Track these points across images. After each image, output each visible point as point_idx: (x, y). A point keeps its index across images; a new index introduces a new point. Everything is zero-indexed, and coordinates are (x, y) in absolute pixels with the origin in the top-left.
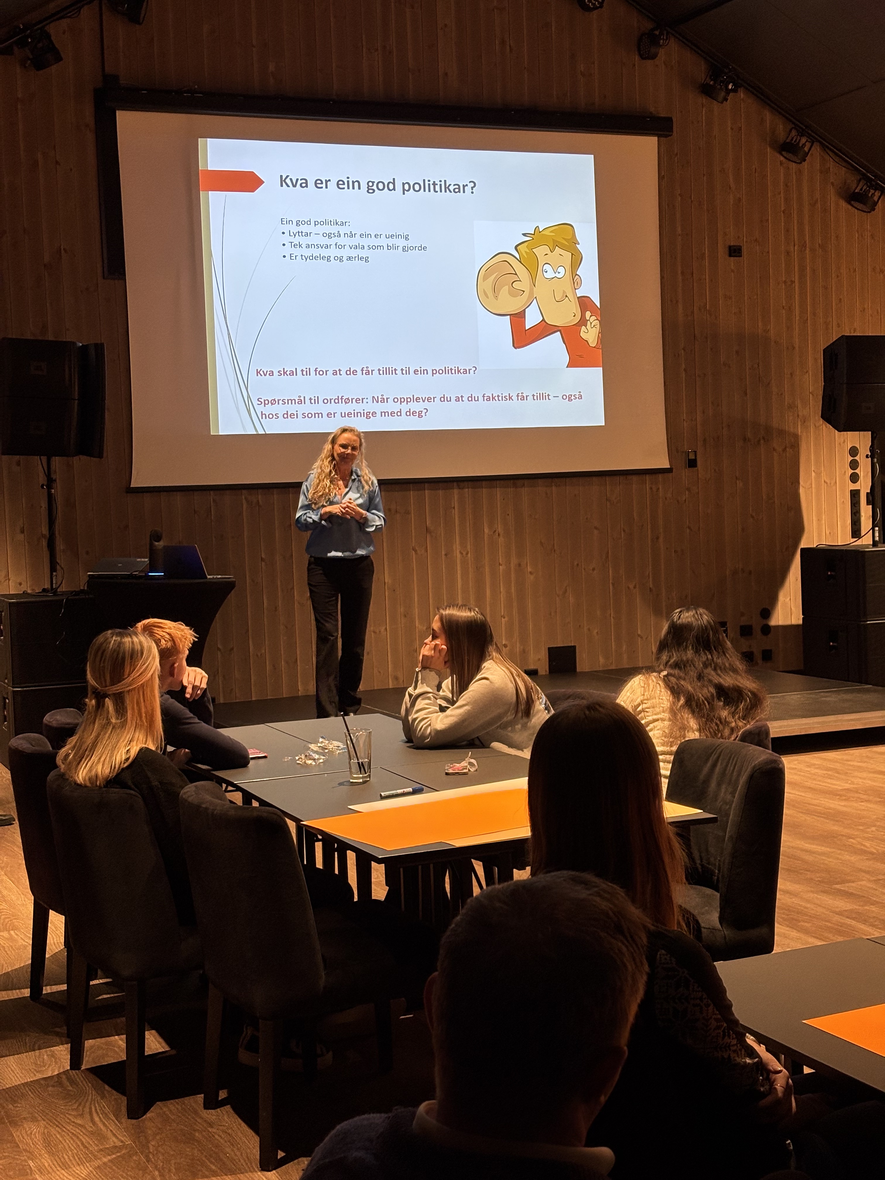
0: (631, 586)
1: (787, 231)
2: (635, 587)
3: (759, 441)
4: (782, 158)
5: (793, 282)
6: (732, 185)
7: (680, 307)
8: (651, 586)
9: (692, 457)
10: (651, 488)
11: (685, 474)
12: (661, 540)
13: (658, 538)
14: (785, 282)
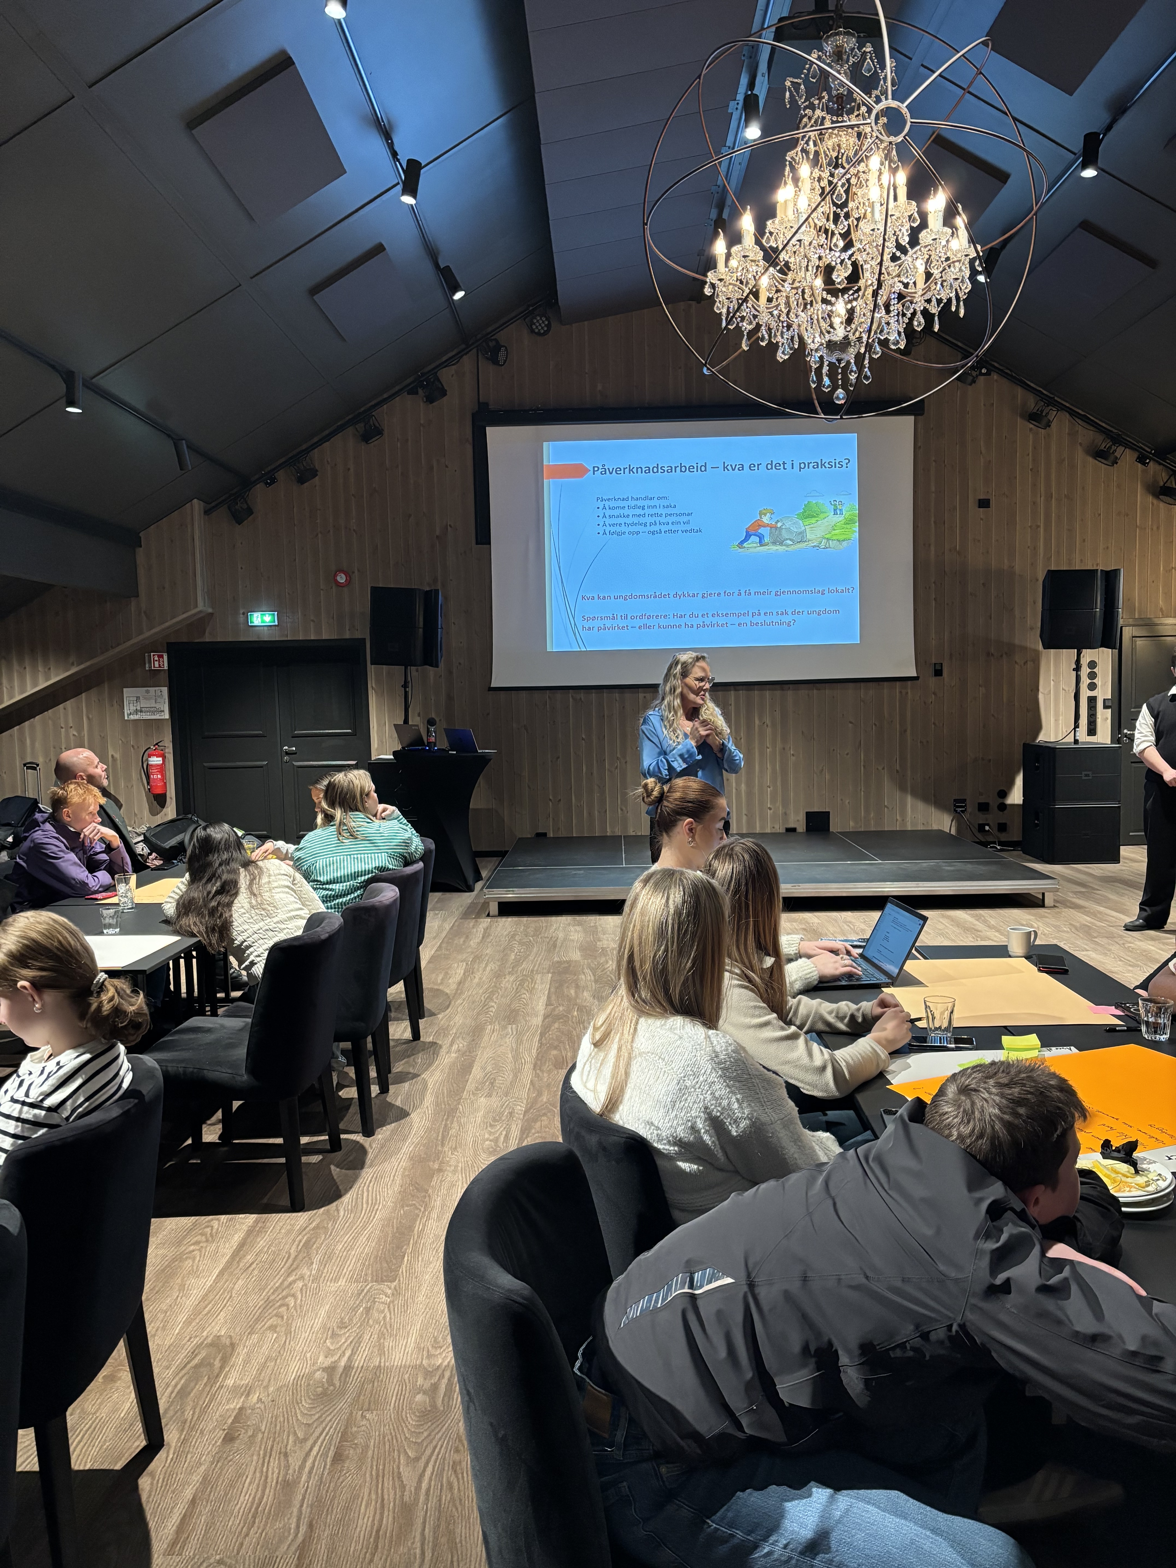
0: (880, 768)
1: (1034, 485)
2: (883, 769)
3: (1002, 656)
4: (1031, 426)
5: (1038, 527)
6: (983, 449)
7: (932, 548)
8: (898, 768)
9: (938, 667)
10: (901, 692)
11: (933, 681)
12: (909, 732)
13: (905, 731)
14: (1030, 527)
